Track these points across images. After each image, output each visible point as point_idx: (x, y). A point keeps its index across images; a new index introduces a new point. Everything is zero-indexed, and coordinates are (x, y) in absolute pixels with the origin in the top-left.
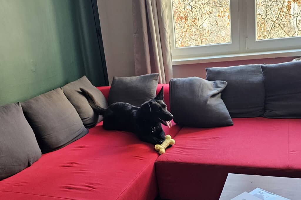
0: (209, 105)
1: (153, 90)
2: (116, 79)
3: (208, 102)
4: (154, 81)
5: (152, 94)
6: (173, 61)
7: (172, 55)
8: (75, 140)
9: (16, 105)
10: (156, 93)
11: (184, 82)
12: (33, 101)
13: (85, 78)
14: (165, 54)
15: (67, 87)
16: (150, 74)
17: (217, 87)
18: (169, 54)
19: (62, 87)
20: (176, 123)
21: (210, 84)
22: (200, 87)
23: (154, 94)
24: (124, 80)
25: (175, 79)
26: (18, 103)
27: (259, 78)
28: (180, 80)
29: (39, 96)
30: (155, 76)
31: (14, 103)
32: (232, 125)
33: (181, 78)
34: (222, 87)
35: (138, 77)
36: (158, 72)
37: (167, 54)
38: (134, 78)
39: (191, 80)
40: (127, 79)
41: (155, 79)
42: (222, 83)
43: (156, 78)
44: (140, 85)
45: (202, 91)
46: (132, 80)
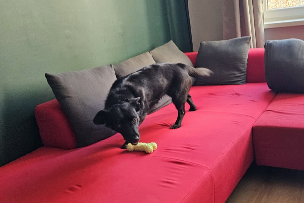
1: (245, 54)
2: (203, 44)
4: (246, 44)
5: (244, 59)
6: (265, 23)
7: (264, 18)
9: (109, 68)
10: (247, 57)
11: (281, 44)
12: (124, 64)
13: (171, 42)
14: (257, 16)
15: (154, 51)
16: (239, 37)
18: (261, 16)
19: (150, 51)
20: (271, 89)
22: (299, 49)
23: (246, 58)
24: (213, 44)
25: (271, 41)
26: (111, 65)
28: (276, 42)
29: (130, 59)
30: (246, 39)
31: (107, 66)
33: (278, 39)
35: (228, 41)
36: (248, 35)
37: (259, 16)
38: (224, 42)
39: (289, 42)
40: (217, 43)
43: (248, 41)
44: (230, 49)
46: (222, 44)
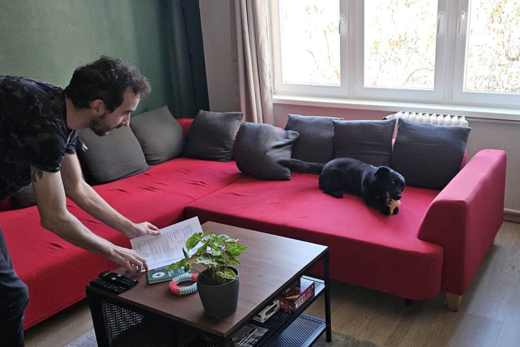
0: (268, 156)
1: (233, 131)
3: (268, 154)
4: (237, 121)
5: (231, 136)
8: (131, 175)
13: (165, 108)
17: (287, 138)
18: (268, 90)
21: (281, 134)
22: (265, 136)
23: (233, 135)
27: (330, 133)
30: (238, 115)
32: (289, 180)
34: (292, 138)
35: (221, 114)
38: (217, 115)
41: (238, 119)
42: (294, 134)
45: (266, 140)
46: (215, 116)
